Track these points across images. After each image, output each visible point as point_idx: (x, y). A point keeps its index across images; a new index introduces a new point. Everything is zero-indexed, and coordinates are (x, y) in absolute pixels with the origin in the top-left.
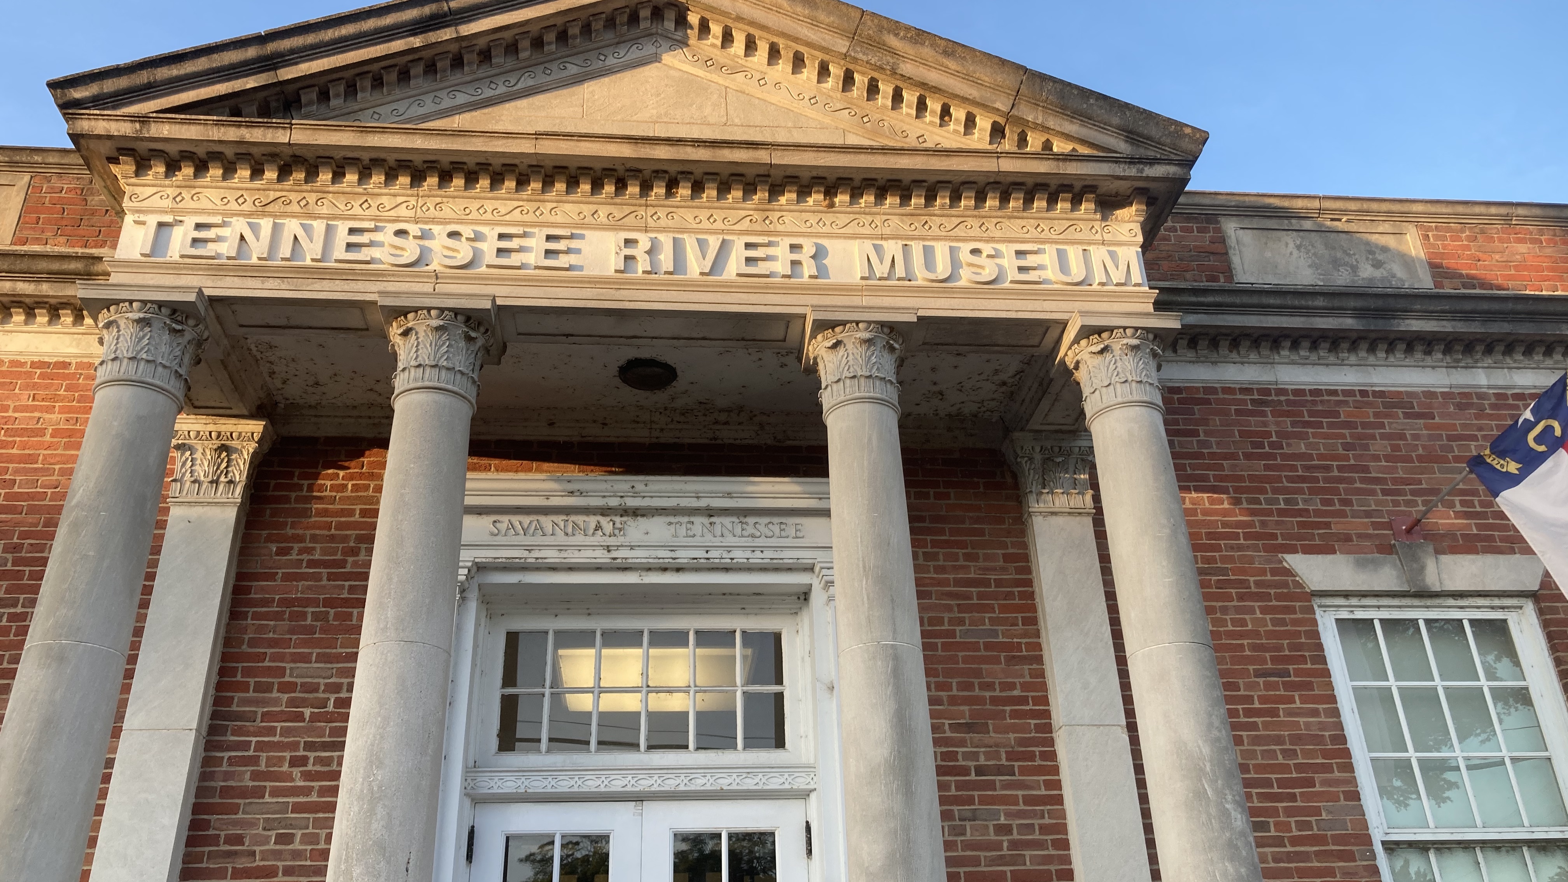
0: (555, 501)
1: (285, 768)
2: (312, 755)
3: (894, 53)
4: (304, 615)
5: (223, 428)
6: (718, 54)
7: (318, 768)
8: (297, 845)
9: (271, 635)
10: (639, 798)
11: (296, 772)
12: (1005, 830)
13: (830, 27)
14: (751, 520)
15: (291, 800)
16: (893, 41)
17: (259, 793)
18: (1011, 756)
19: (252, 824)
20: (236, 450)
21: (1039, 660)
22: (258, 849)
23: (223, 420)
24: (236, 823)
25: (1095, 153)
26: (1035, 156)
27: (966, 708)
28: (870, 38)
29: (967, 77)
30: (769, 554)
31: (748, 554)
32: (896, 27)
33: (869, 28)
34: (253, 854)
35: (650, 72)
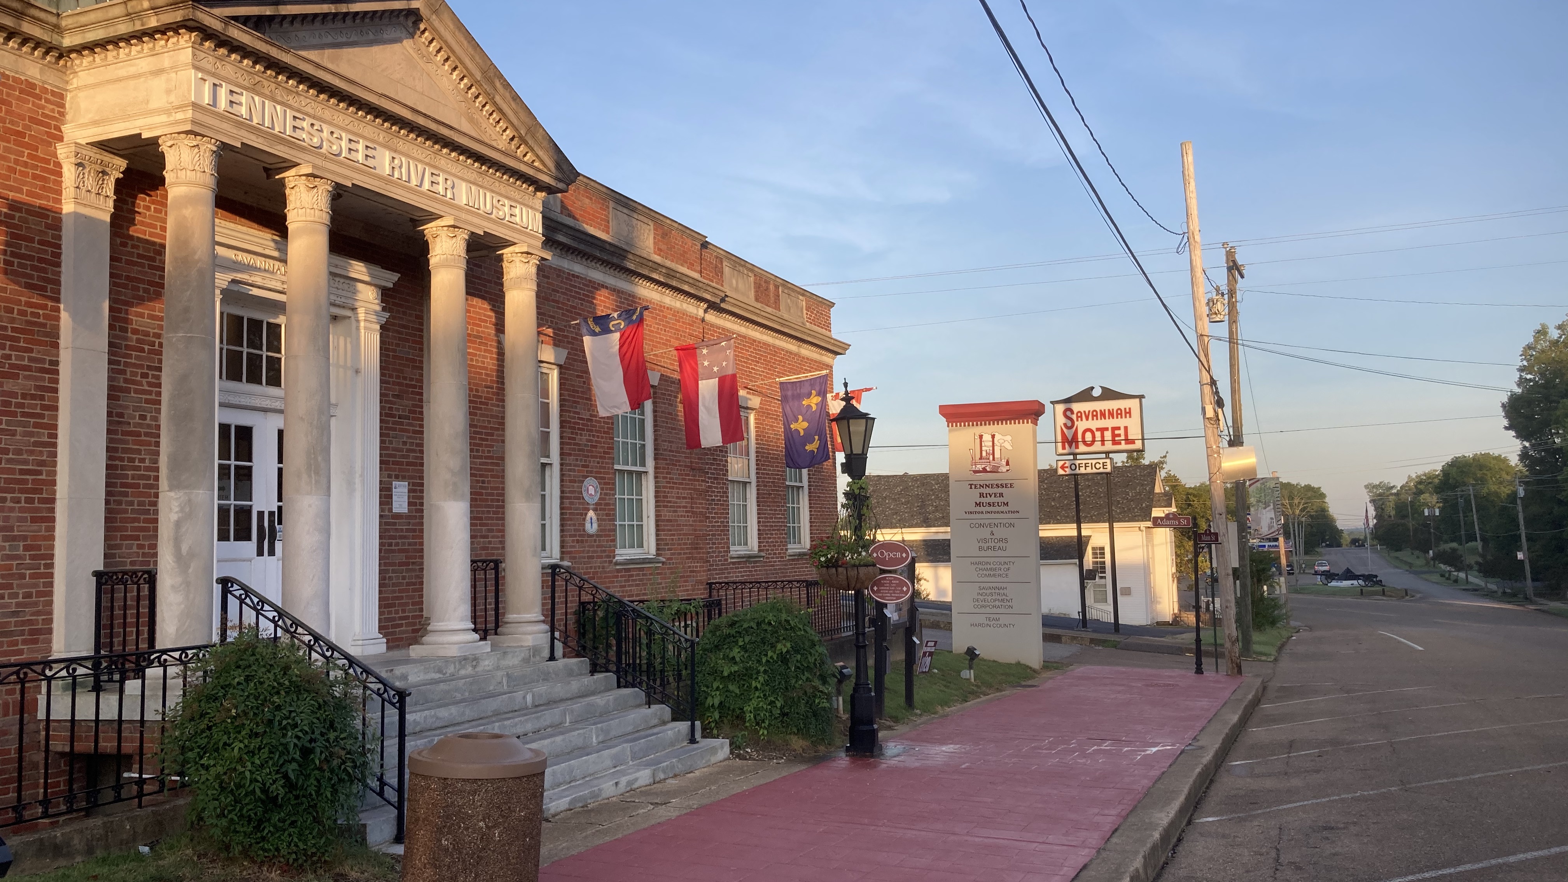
0: (267, 252)
1: (139, 378)
2: (150, 373)
3: (496, 89)
4: (138, 289)
5: (105, 159)
6: (423, 48)
7: (153, 380)
8: (148, 421)
9: (123, 298)
10: (265, 410)
11: (144, 381)
12: (405, 443)
13: (477, 64)
14: (337, 279)
15: (144, 396)
16: (498, 84)
17: (128, 391)
18: (410, 412)
19: (127, 407)
20: (108, 174)
21: (422, 368)
22: (131, 421)
23: (106, 154)
24: (121, 406)
25: (545, 170)
26: (525, 163)
27: (397, 387)
28: (490, 77)
29: (516, 113)
30: (343, 300)
31: (335, 298)
32: (501, 77)
33: (491, 74)
34: (129, 423)
35: (396, 47)
